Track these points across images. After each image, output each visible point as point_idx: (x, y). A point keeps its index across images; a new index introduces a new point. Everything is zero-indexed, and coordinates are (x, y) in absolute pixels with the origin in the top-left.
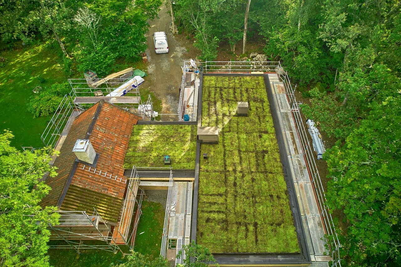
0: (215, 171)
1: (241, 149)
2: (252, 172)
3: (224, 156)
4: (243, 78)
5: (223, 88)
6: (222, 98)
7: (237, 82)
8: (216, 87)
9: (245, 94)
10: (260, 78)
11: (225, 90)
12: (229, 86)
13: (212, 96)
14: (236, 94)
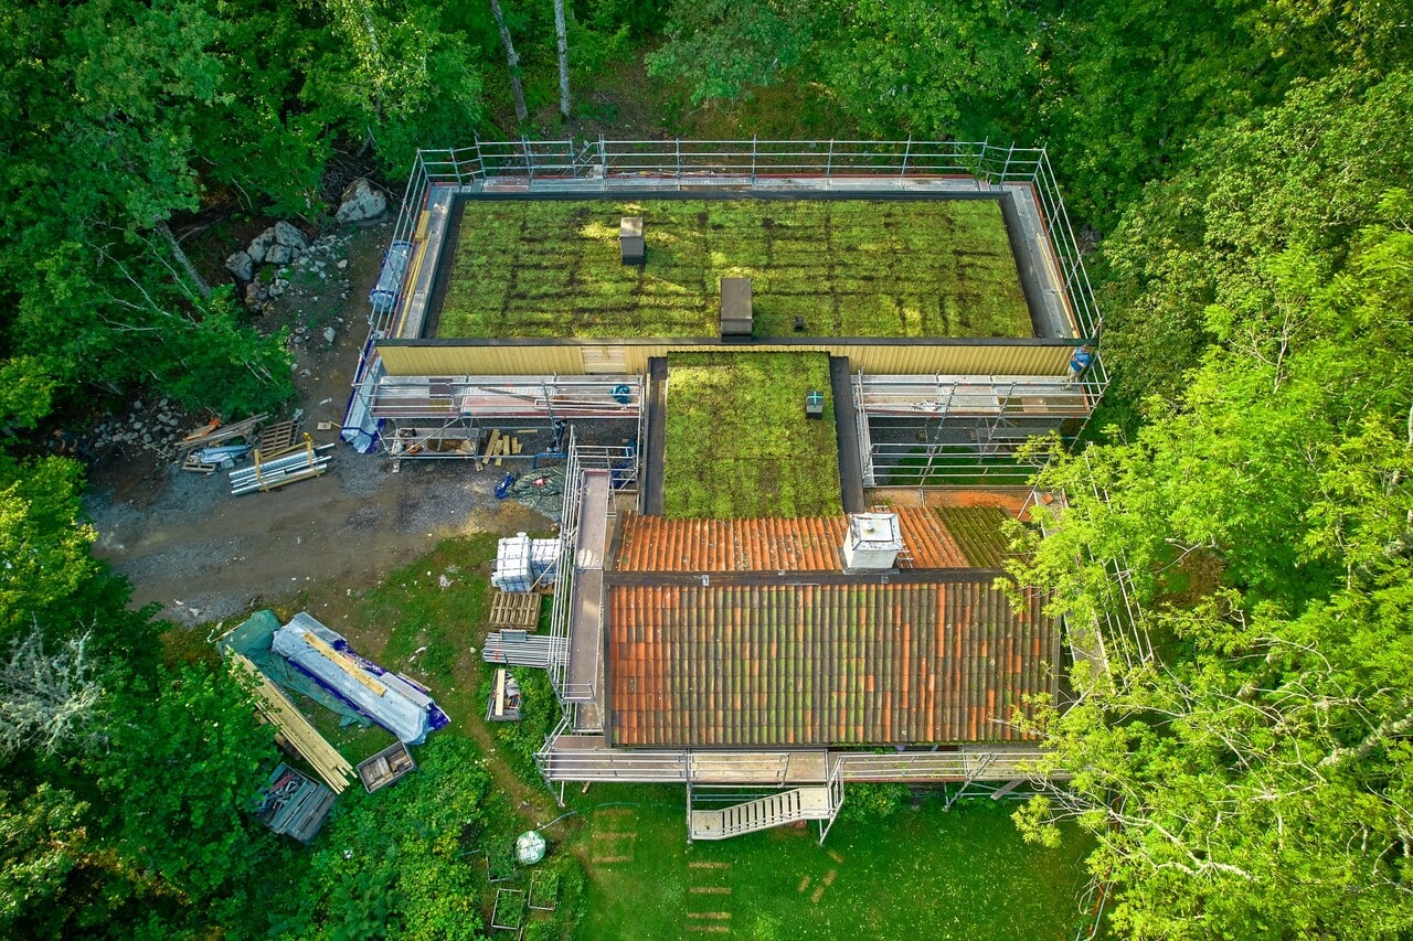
0: (836, 311)
1: (764, 262)
2: (829, 249)
3: (788, 294)
4: (467, 245)
5: (514, 293)
6: (559, 296)
7: (484, 259)
8: (505, 308)
9: (548, 245)
10: (471, 208)
11: (522, 287)
12: (501, 278)
13: (548, 316)
14: (545, 264)
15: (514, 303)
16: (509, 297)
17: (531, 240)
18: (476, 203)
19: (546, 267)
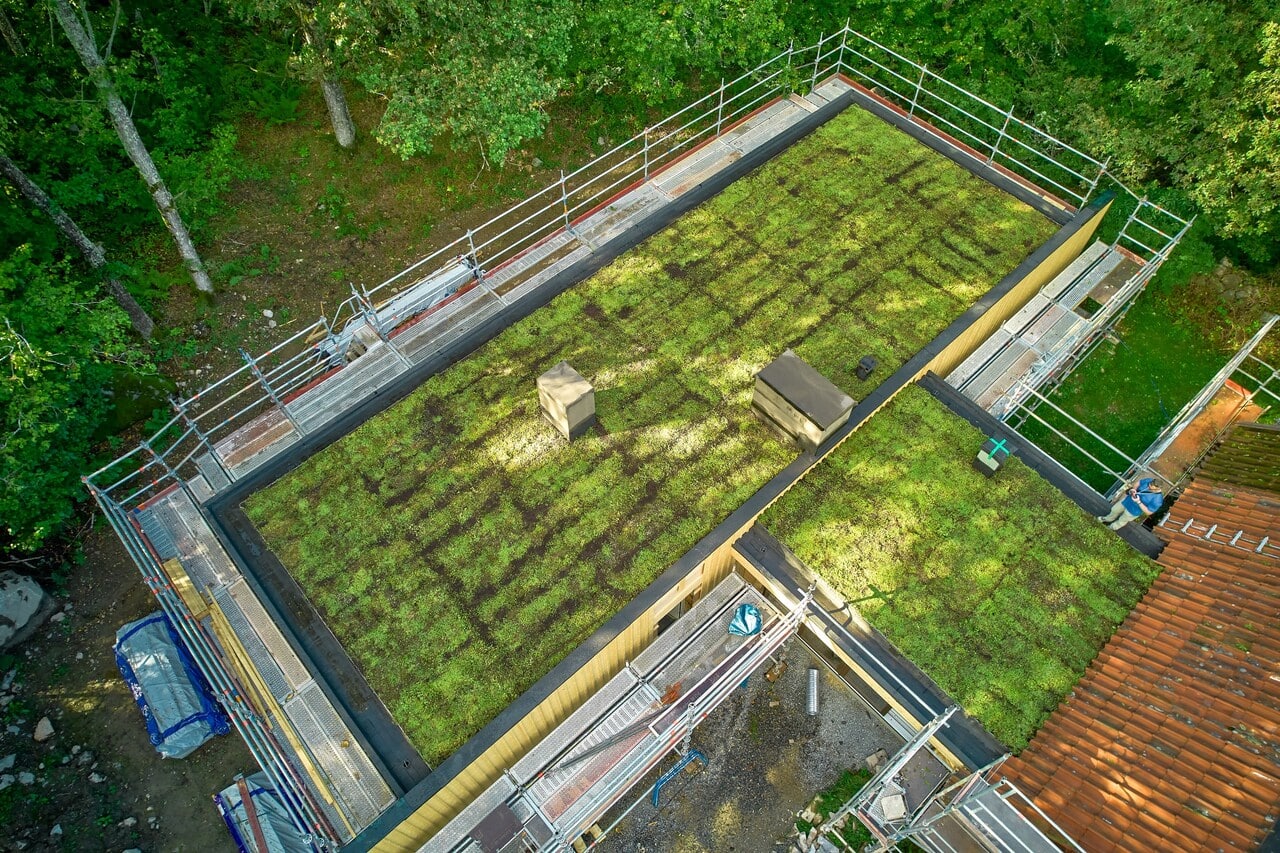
0: (869, 324)
2: (774, 257)
3: (800, 341)
4: (311, 573)
5: (469, 596)
6: (539, 550)
7: (363, 579)
8: (483, 631)
9: (438, 487)
10: (258, 511)
11: (470, 577)
12: (423, 585)
13: (559, 593)
14: (463, 518)
15: (487, 611)
16: (469, 609)
17: (404, 497)
18: (258, 497)
19: (471, 522)
